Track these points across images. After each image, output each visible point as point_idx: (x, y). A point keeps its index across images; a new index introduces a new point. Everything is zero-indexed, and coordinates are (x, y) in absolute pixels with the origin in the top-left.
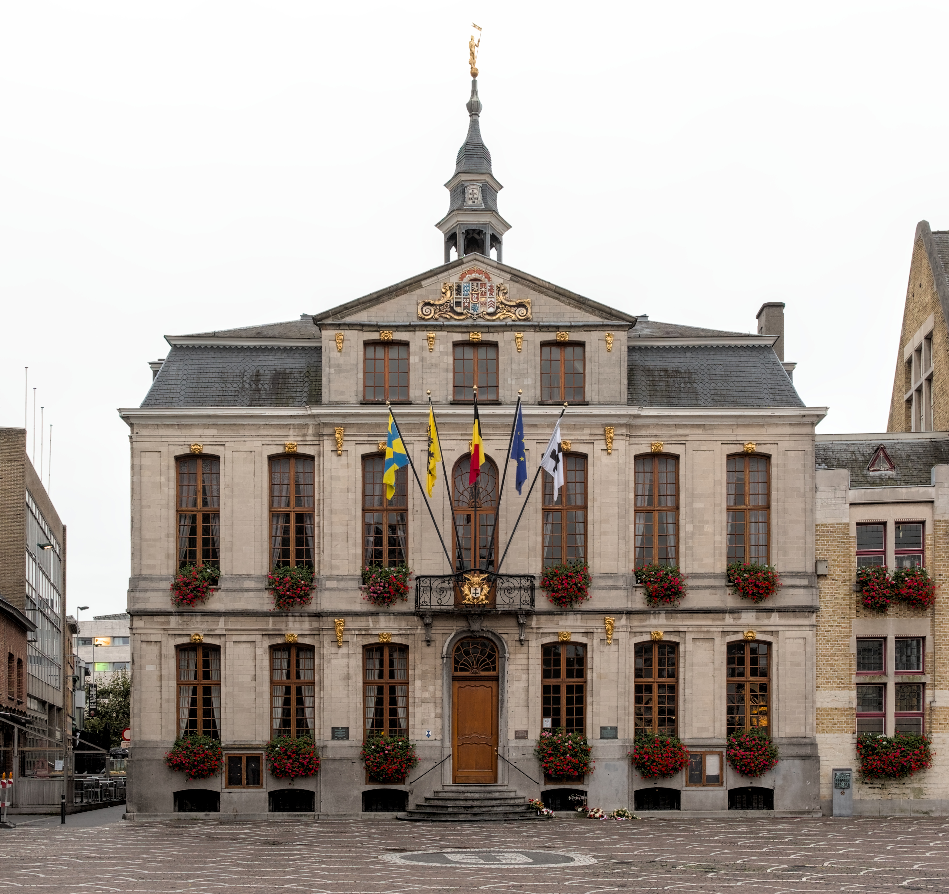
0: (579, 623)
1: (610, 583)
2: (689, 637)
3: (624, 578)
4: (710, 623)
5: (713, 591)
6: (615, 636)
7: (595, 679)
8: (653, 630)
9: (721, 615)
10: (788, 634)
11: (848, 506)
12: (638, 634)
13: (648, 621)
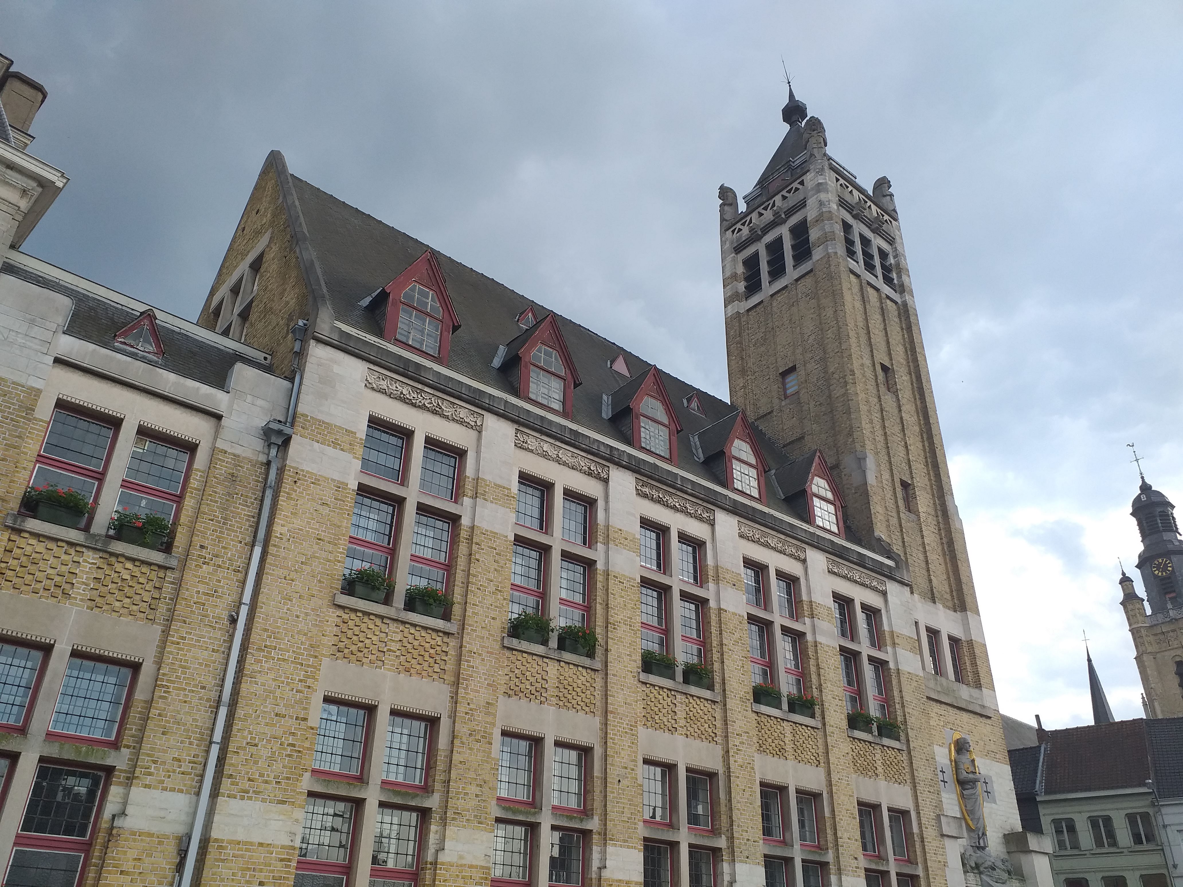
11: (50, 360)
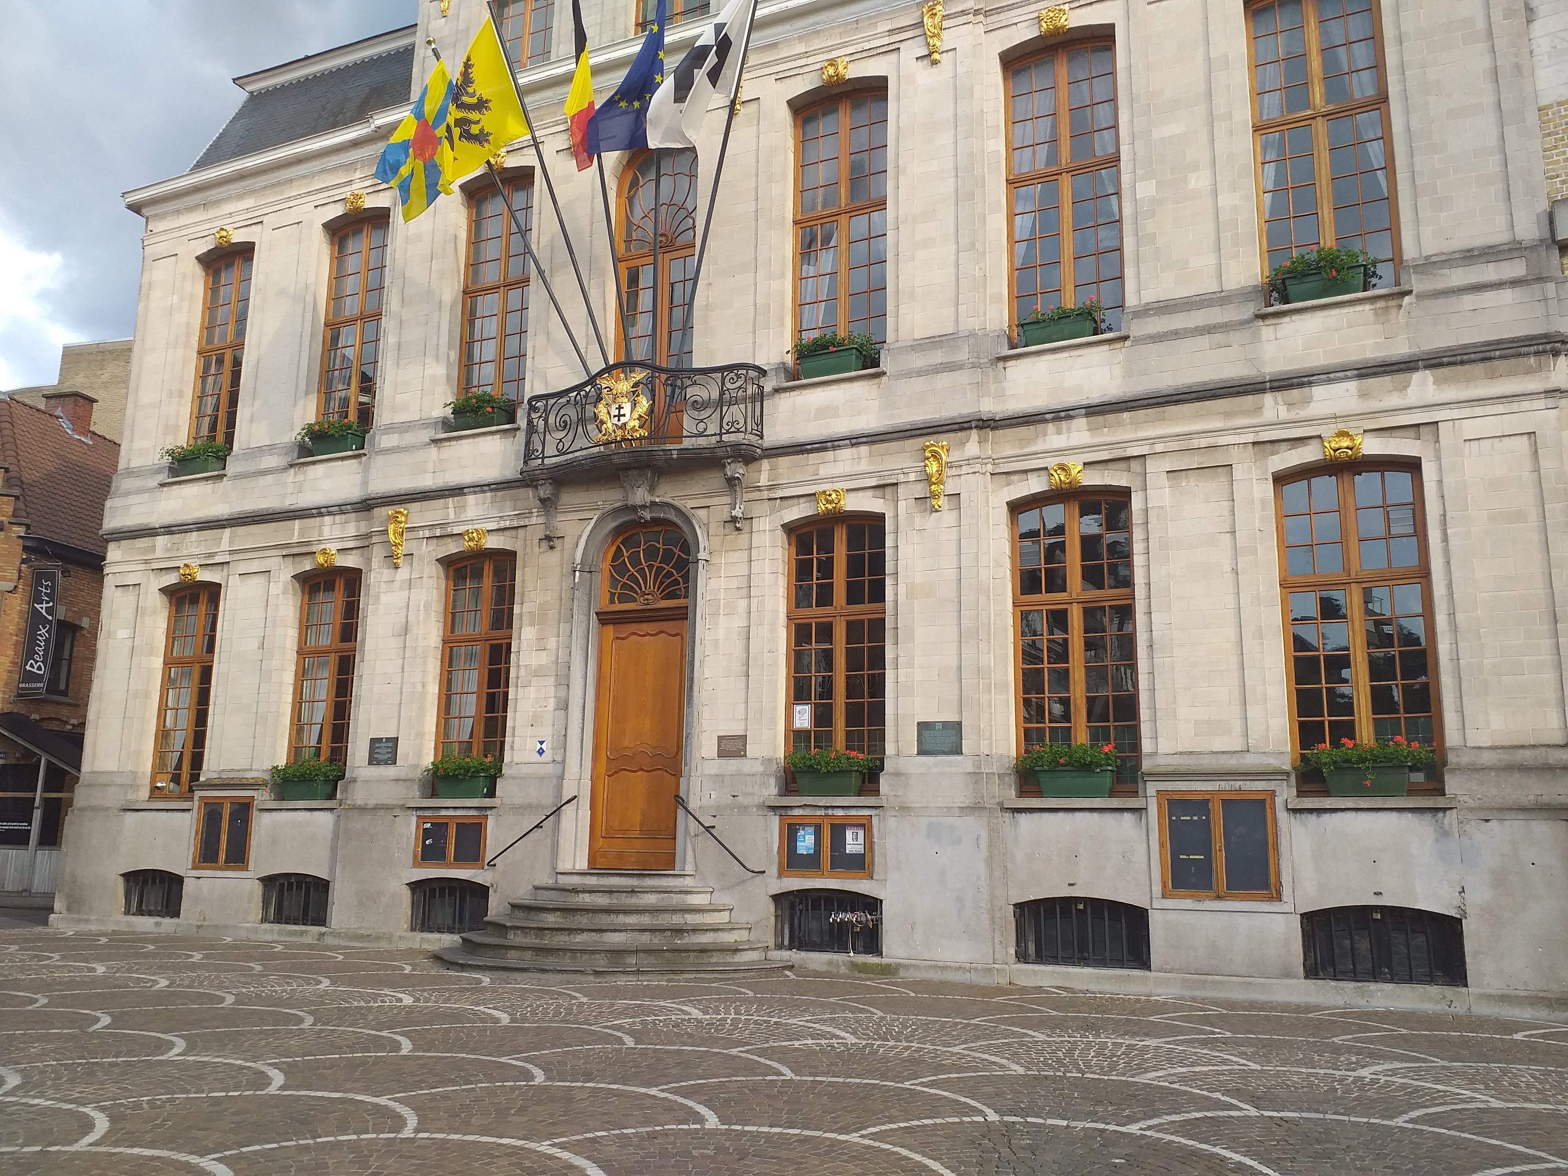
0: (864, 466)
1: (937, 357)
2: (1156, 468)
3: (972, 341)
4: (1217, 424)
5: (1218, 338)
6: (951, 487)
7: (901, 598)
8: (1051, 462)
9: (1249, 400)
10: (1471, 429)
12: (1015, 478)
13: (1040, 440)
